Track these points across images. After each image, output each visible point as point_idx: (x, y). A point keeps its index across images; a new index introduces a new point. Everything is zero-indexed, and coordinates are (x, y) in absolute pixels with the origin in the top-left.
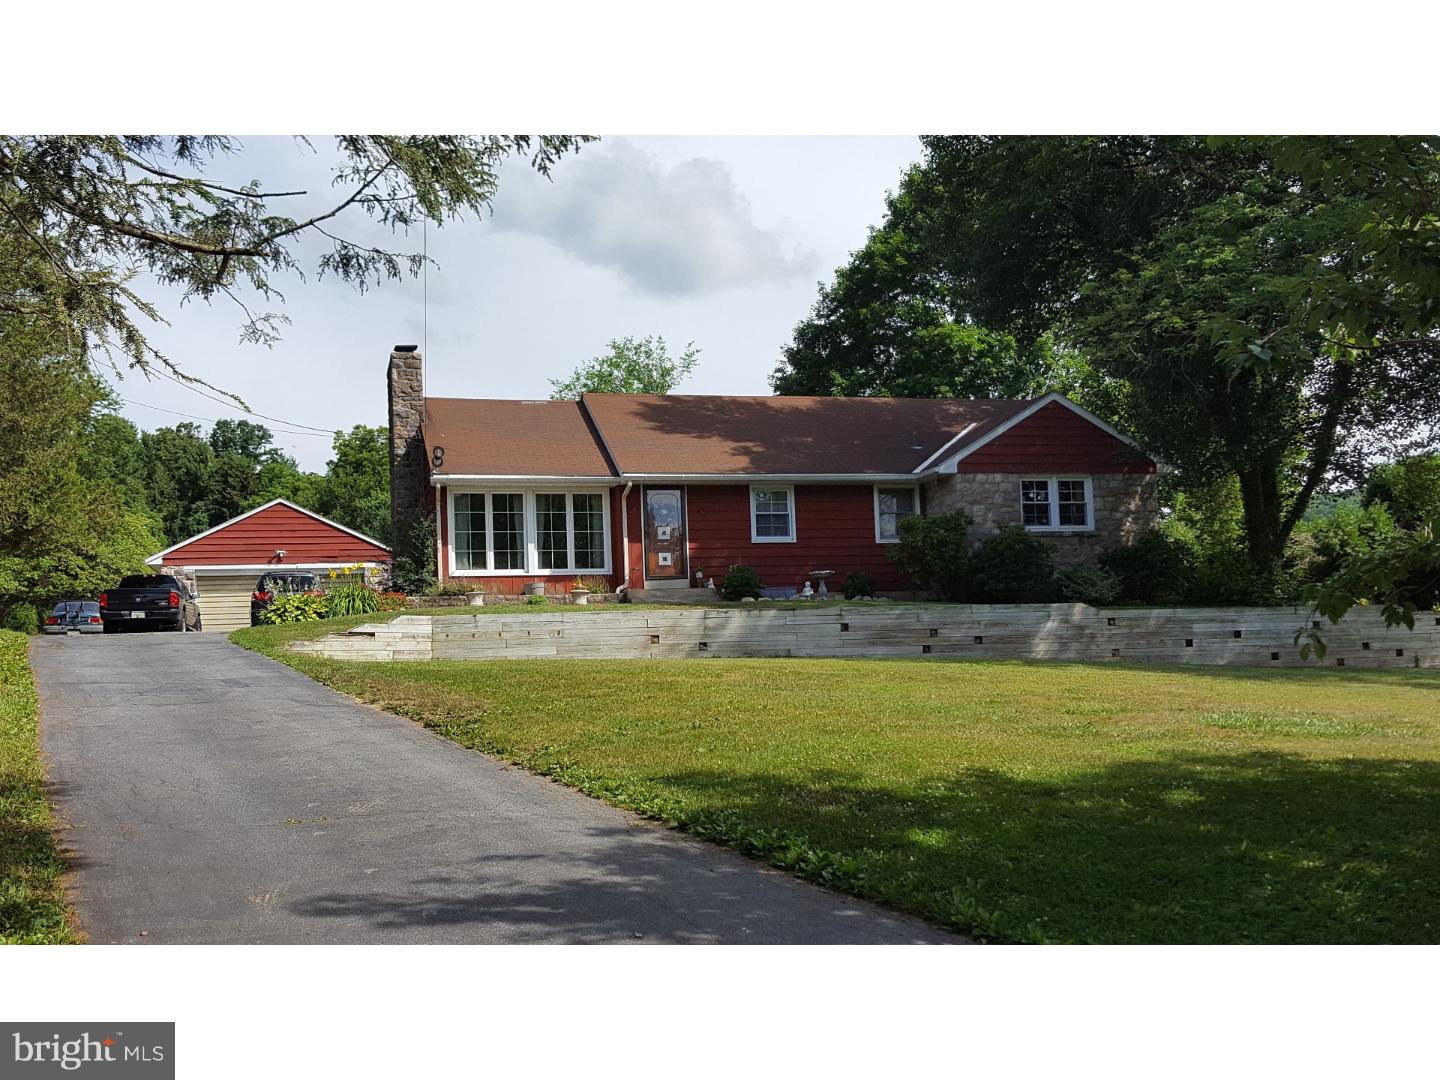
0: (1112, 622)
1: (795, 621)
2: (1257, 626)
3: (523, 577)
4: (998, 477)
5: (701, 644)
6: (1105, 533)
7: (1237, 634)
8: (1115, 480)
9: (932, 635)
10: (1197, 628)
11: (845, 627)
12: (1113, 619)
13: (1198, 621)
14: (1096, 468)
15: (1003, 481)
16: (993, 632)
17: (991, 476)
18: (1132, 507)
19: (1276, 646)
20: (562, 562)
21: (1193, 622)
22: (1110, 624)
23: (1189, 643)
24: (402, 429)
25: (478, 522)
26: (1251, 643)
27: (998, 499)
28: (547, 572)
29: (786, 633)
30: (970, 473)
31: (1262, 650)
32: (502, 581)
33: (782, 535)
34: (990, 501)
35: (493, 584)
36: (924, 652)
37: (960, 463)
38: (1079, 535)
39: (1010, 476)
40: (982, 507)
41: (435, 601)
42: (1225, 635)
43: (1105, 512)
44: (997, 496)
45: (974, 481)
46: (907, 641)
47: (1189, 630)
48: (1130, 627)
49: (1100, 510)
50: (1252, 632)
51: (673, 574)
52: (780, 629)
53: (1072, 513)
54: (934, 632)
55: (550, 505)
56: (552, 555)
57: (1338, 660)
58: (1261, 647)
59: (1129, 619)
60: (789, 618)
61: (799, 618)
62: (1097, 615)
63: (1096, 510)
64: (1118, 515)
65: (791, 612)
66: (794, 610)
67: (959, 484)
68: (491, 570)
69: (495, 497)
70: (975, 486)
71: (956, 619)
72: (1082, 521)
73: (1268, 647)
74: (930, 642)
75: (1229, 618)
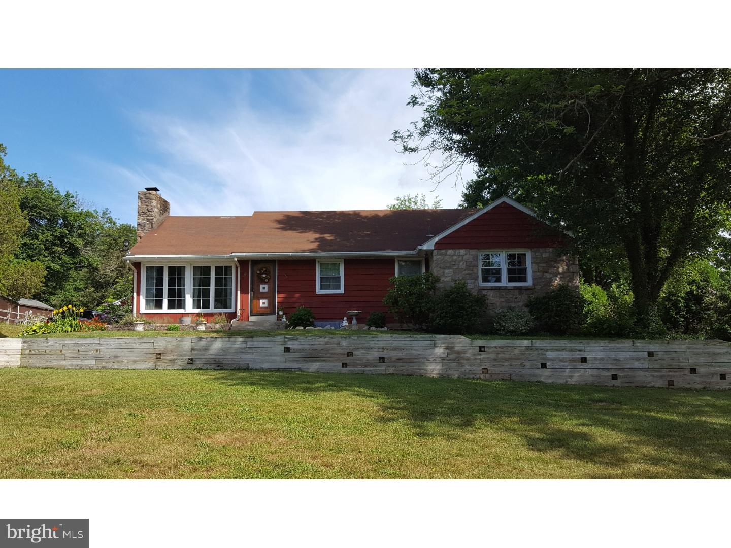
0: (483, 349)
1: (253, 345)
2: (600, 355)
3: (183, 313)
4: (462, 252)
5: (189, 359)
6: (538, 287)
7: (584, 360)
8: (546, 252)
9: (348, 356)
10: (550, 355)
11: (288, 350)
12: (484, 347)
13: (552, 350)
14: (535, 244)
15: (466, 254)
16: (394, 354)
17: (457, 251)
18: (561, 270)
19: (616, 370)
20: (206, 305)
21: (547, 350)
22: (480, 350)
23: (544, 366)
24: (142, 232)
25: (160, 282)
26: (595, 366)
27: (462, 265)
28: (197, 311)
29: (246, 353)
30: (443, 249)
31: (604, 372)
32: (170, 316)
33: (336, 289)
34: (456, 267)
35: (165, 318)
36: (343, 367)
37: (436, 243)
38: (520, 289)
39: (471, 250)
40: (451, 270)
41: (121, 327)
42: (573, 360)
43: (538, 274)
44: (461, 264)
45: (446, 254)
46: (331, 359)
47: (544, 356)
48: (497, 353)
49: (535, 272)
50: (595, 359)
51: (269, 312)
52: (241, 351)
53: (517, 274)
54: (350, 354)
55: (202, 272)
56: (202, 300)
57: (669, 381)
58: (603, 370)
59: (496, 347)
60: (248, 343)
61: (255, 343)
62: (471, 344)
63: (533, 272)
64: (548, 276)
65: (251, 339)
66: (252, 337)
67: (436, 257)
68: (165, 309)
69: (169, 268)
70: (447, 258)
71: (367, 345)
72: (524, 279)
73: (608, 370)
74: (347, 360)
75: (577, 348)
